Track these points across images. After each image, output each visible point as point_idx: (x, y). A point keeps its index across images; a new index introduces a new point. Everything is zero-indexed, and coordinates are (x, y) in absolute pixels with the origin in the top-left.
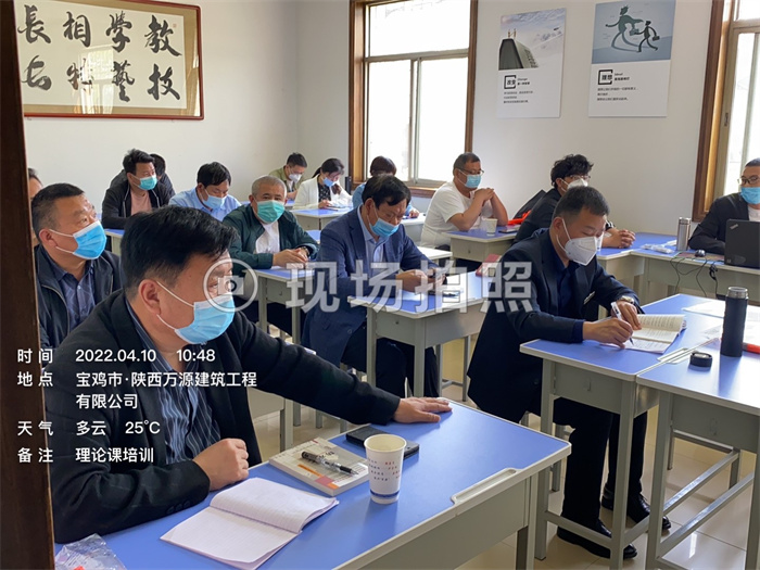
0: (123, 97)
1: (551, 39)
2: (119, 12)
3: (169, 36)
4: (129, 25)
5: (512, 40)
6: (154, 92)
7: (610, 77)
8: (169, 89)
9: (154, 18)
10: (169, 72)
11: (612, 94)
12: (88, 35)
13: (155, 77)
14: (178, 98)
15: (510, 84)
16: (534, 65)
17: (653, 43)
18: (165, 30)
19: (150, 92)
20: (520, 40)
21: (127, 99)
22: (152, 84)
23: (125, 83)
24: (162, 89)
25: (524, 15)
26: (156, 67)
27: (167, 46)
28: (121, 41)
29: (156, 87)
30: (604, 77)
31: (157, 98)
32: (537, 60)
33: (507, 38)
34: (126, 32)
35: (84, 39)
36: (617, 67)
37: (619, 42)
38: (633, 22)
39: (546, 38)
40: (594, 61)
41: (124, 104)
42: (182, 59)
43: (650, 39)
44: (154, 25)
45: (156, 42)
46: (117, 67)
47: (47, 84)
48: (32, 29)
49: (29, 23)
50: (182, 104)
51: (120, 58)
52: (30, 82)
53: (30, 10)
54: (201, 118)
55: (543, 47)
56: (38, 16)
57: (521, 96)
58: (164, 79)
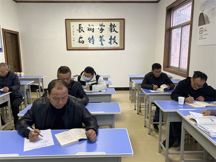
1: (215, 10)
2: (101, 23)
3: (115, 28)
4: (104, 26)
5: (203, 13)
8: (115, 42)
9: (111, 23)
10: (115, 37)
12: (93, 29)
13: (111, 39)
14: (117, 44)
15: (201, 32)
16: (209, 23)
18: (114, 26)
19: (109, 43)
20: (205, 13)
21: (103, 45)
22: (110, 41)
23: (102, 41)
24: (112, 42)
26: (111, 36)
27: (114, 30)
29: (111, 42)
31: (111, 44)
32: (210, 20)
33: (201, 13)
34: (103, 28)
35: (92, 31)
42: (119, 33)
44: (111, 25)
45: (111, 29)
46: (101, 37)
47: (83, 42)
48: (80, 29)
49: (80, 28)
50: (118, 46)
51: (101, 34)
52: (79, 42)
53: (80, 25)
54: (124, 49)
55: (212, 14)
56: (82, 26)
57: (204, 37)
58: (113, 39)
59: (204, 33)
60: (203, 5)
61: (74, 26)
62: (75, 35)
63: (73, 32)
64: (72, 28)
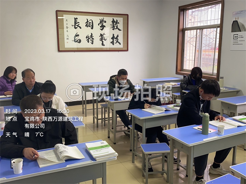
0: (103, 44)
2: (102, 18)
4: (105, 22)
5: (237, 21)
8: (117, 42)
9: (113, 19)
10: (118, 36)
12: (92, 26)
14: (120, 44)
18: (117, 22)
20: (240, 21)
25: (242, 11)
26: (113, 35)
27: (117, 28)
28: (103, 27)
29: (113, 41)
31: (113, 44)
33: (235, 20)
34: (104, 24)
41: (103, 47)
42: (122, 32)
45: (114, 27)
46: (101, 35)
47: (80, 41)
48: (76, 25)
50: (121, 46)
51: (102, 32)
52: (75, 41)
53: (76, 19)
54: (127, 50)
56: (78, 21)
58: (116, 38)
59: (239, 39)
60: (237, 13)
61: (68, 20)
62: (69, 33)
63: (67, 27)
64: (65, 22)
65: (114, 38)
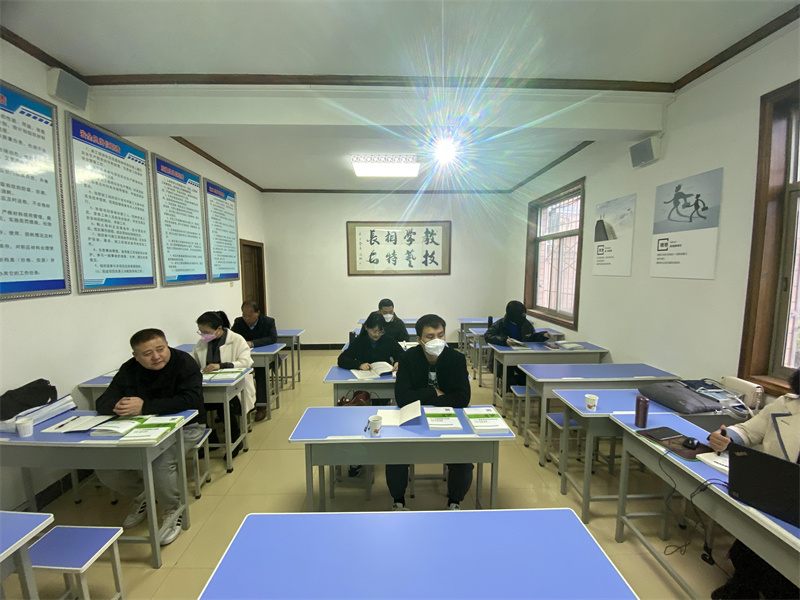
0: (410, 266)
1: (626, 217)
2: (410, 228)
3: (434, 236)
4: (415, 234)
5: (602, 221)
6: (425, 263)
7: (666, 244)
8: (433, 261)
9: (427, 229)
10: (433, 253)
11: (668, 259)
12: (396, 240)
13: (426, 256)
14: (437, 264)
15: (600, 252)
16: (615, 238)
17: (702, 213)
18: (432, 234)
19: (423, 263)
20: (607, 220)
21: (412, 266)
22: (425, 259)
23: (411, 260)
24: (429, 261)
25: (609, 202)
26: (427, 251)
27: (433, 241)
28: (411, 241)
29: (426, 261)
30: (662, 245)
31: (427, 265)
32: (617, 234)
33: (600, 219)
34: (413, 237)
35: (394, 241)
36: (672, 236)
37: (674, 215)
38: (685, 197)
39: (622, 217)
40: (655, 233)
41: (411, 269)
42: (440, 246)
43: (700, 210)
44: (427, 232)
45: (427, 240)
46: (408, 252)
47: (378, 261)
48: (373, 239)
49: (372, 237)
50: (439, 268)
51: (410, 248)
52: (370, 261)
53: (372, 232)
54: (449, 273)
55: (621, 224)
56: (375, 234)
57: (607, 260)
58: (431, 256)
59: (606, 254)
60: (603, 207)
61: (362, 234)
62: (363, 249)
63: (360, 243)
64: (357, 237)
65: (428, 257)
